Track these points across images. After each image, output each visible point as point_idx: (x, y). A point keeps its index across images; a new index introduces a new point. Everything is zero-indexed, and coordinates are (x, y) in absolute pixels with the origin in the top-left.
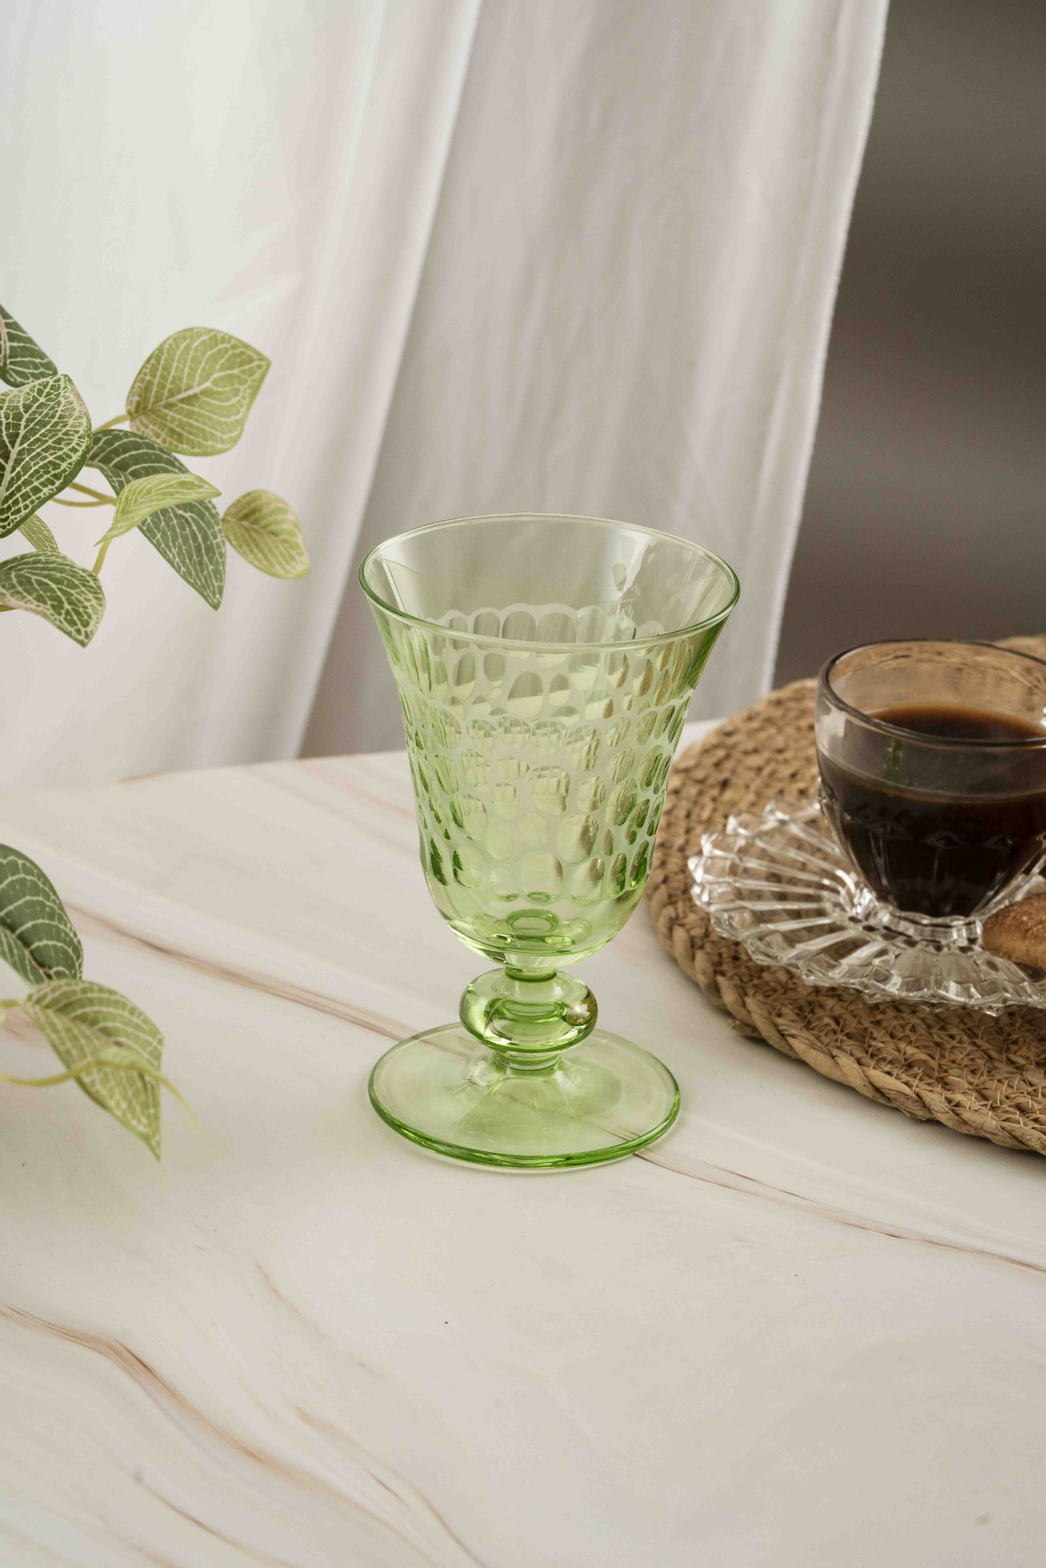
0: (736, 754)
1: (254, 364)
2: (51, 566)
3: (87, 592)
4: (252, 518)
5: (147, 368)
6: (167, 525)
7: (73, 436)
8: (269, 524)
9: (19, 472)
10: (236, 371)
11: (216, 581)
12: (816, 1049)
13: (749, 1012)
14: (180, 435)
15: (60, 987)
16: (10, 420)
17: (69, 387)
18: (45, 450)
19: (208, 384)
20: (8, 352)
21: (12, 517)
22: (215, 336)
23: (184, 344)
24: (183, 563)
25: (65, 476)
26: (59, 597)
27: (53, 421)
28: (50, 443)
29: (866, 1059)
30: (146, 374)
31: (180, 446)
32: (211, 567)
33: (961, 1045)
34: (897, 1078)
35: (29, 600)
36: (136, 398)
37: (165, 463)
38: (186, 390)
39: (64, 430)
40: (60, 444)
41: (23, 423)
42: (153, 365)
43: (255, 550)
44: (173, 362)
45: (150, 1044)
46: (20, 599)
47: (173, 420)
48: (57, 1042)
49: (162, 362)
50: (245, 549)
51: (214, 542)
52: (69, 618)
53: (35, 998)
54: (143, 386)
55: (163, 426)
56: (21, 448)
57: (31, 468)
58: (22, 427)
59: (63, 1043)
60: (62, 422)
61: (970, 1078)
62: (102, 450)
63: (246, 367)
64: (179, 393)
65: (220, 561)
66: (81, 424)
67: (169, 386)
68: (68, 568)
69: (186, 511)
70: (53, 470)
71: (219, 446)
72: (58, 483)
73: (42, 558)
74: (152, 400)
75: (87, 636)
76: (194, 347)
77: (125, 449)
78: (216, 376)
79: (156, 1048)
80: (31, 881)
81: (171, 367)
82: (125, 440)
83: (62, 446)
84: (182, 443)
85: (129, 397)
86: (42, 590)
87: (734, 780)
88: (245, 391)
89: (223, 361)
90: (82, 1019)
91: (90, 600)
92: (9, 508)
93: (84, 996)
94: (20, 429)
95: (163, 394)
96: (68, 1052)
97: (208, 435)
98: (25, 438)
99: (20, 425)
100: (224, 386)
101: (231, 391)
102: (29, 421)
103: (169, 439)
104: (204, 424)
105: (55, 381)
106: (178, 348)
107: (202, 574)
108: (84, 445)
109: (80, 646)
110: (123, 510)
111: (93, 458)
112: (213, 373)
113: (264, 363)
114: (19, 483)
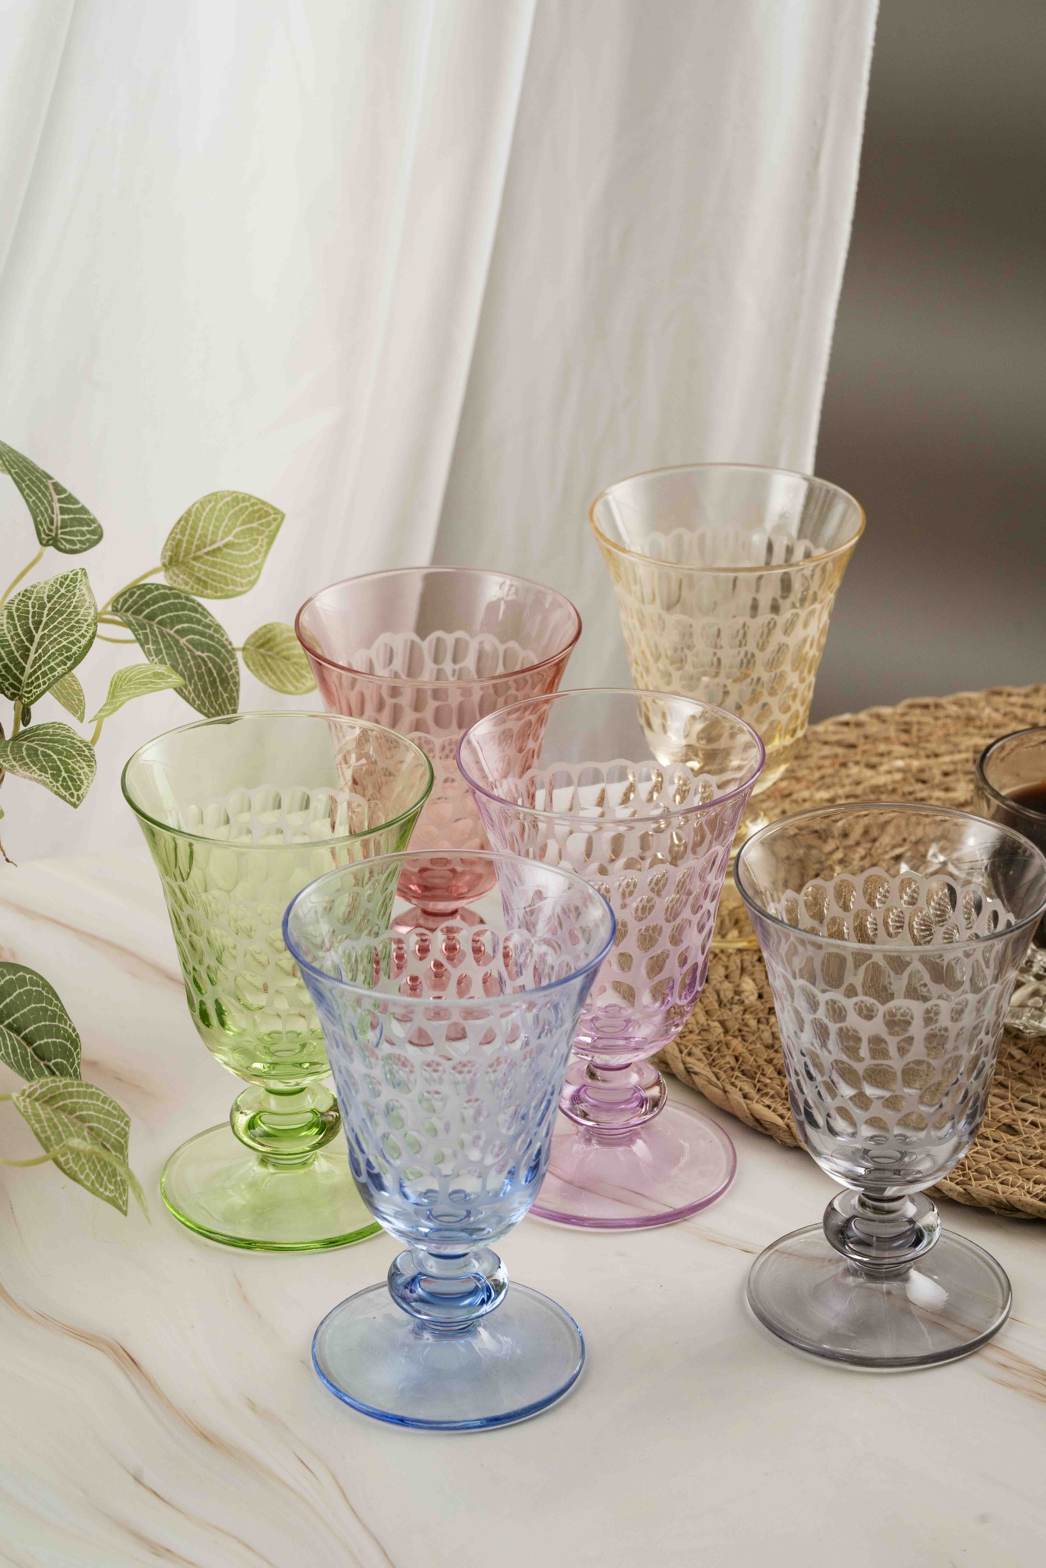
1: (270, 518)
2: (56, 738)
3: (82, 761)
4: (267, 646)
5: (177, 528)
6: (185, 666)
7: (83, 623)
8: (282, 650)
9: (41, 653)
10: (255, 525)
11: (231, 705)
14: (205, 582)
15: (47, 1083)
16: (36, 609)
17: (84, 580)
18: (61, 636)
19: (230, 538)
20: (59, 524)
21: (34, 691)
22: (237, 497)
23: (210, 506)
24: (198, 697)
25: (75, 659)
26: (58, 766)
27: (69, 611)
28: (64, 630)
30: (176, 534)
31: (205, 592)
32: (225, 695)
35: (34, 770)
36: (169, 553)
37: (189, 610)
38: (211, 544)
39: (76, 619)
40: (73, 631)
41: (46, 612)
42: (183, 526)
43: (270, 673)
44: (199, 522)
45: (118, 1126)
46: (28, 769)
47: (200, 569)
48: (39, 1130)
49: (190, 523)
50: (261, 672)
51: (229, 674)
52: (64, 784)
53: (27, 1093)
54: (174, 543)
55: (191, 575)
56: (43, 633)
57: (49, 651)
58: (45, 615)
59: (44, 1132)
60: (75, 612)
62: (135, 602)
63: (264, 520)
64: (205, 547)
65: (234, 688)
66: (89, 613)
67: (195, 543)
68: (70, 740)
69: (203, 652)
70: (66, 652)
72: (69, 664)
73: (50, 730)
74: (182, 554)
75: (79, 799)
76: (218, 507)
77: (155, 601)
78: (238, 529)
79: (123, 1129)
80: (37, 991)
81: (198, 526)
82: (156, 593)
84: (207, 589)
85: (163, 552)
86: (45, 760)
88: (262, 540)
89: (244, 516)
90: (63, 1109)
91: (83, 768)
92: (32, 683)
94: (43, 617)
95: (191, 549)
96: (48, 1138)
97: (229, 581)
98: (46, 625)
99: (43, 613)
100: (245, 538)
101: (251, 542)
102: (50, 610)
103: (196, 586)
104: (226, 572)
105: (74, 575)
106: (204, 510)
107: (216, 702)
108: (91, 632)
109: (72, 808)
110: (113, 693)
111: (127, 611)
112: (234, 528)
113: (279, 517)
114: (41, 662)
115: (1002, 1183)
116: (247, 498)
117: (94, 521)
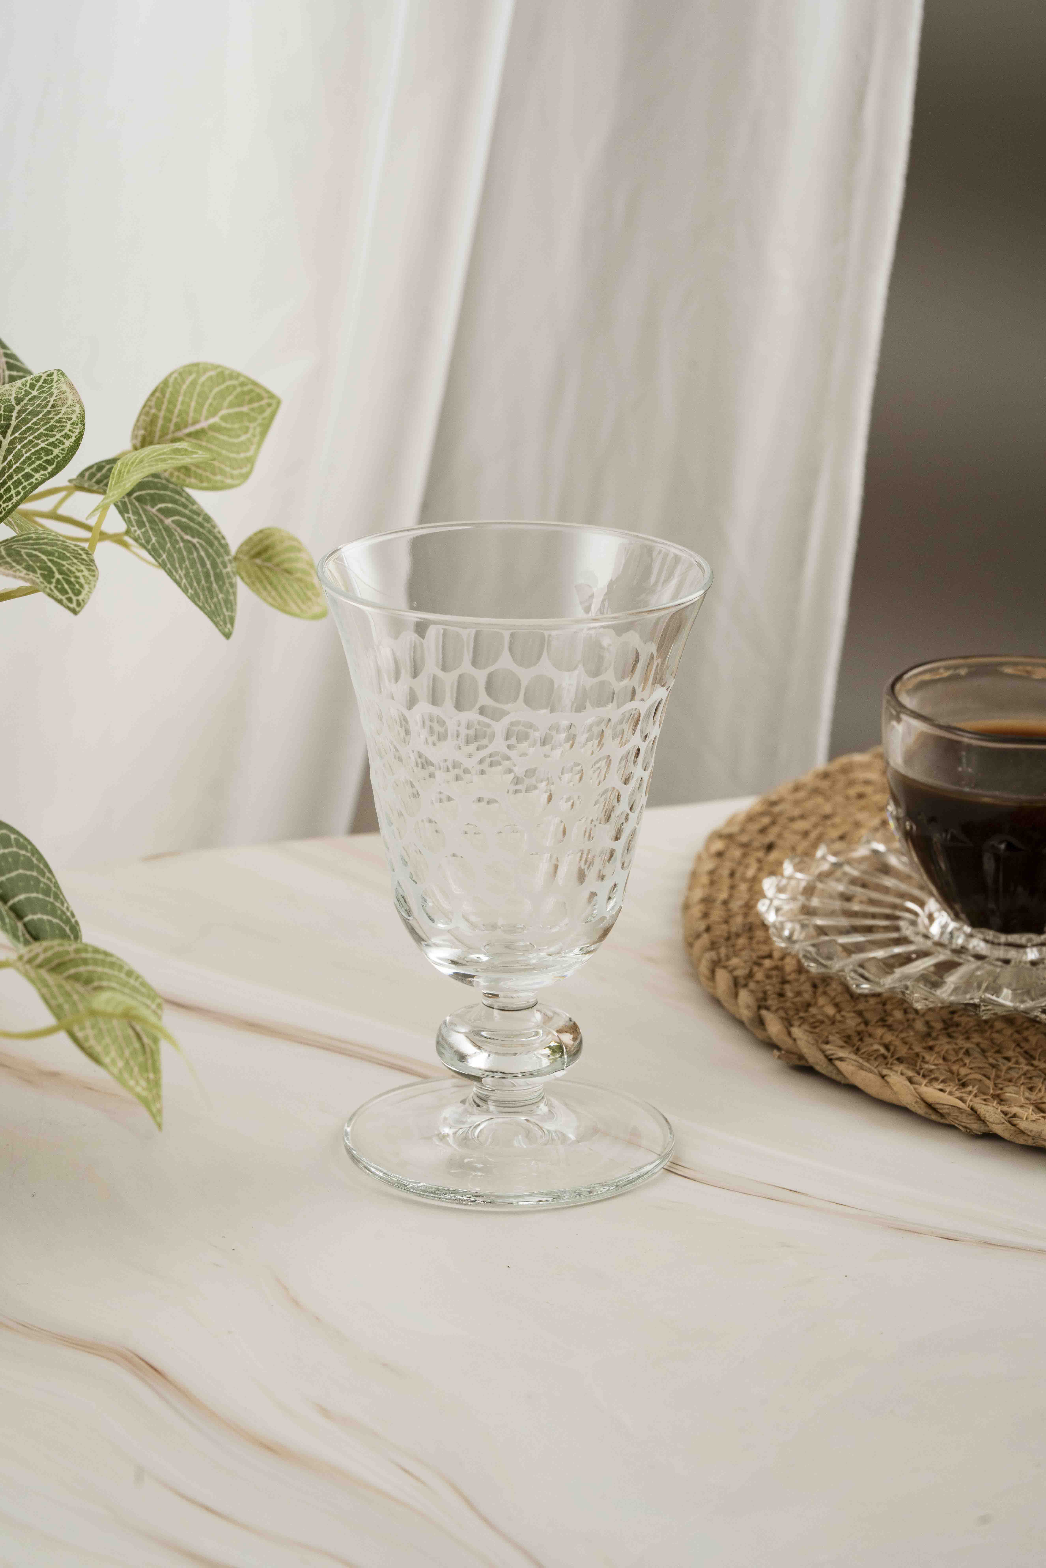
0: (782, 821)
1: (264, 402)
2: (41, 541)
3: (79, 564)
4: (264, 556)
5: (151, 401)
6: (174, 547)
7: (66, 422)
8: (283, 562)
9: (11, 461)
10: (245, 409)
11: (227, 610)
12: (866, 1070)
13: (795, 1040)
15: (52, 947)
17: (62, 379)
18: (38, 437)
19: (216, 420)
21: (4, 505)
22: (222, 372)
23: (190, 379)
24: (191, 585)
25: (58, 462)
26: (49, 567)
27: (45, 410)
28: (42, 430)
29: (918, 1078)
30: (150, 407)
31: (188, 480)
32: (221, 596)
33: (1017, 1066)
34: (951, 1093)
35: (18, 570)
36: (141, 432)
37: (172, 492)
38: (193, 424)
39: (57, 418)
40: (53, 431)
41: (15, 414)
42: (158, 398)
43: (269, 587)
44: (179, 395)
45: (149, 1005)
46: (9, 568)
48: (48, 996)
49: (168, 395)
50: (258, 585)
51: (224, 571)
52: (59, 586)
53: (26, 958)
54: (148, 419)
56: (13, 437)
57: (23, 455)
58: (14, 418)
59: (55, 998)
60: (55, 411)
61: (1027, 1094)
63: (256, 405)
64: (186, 426)
65: (231, 590)
66: (73, 411)
68: (60, 542)
69: (193, 537)
70: (45, 456)
71: (229, 481)
72: (50, 469)
73: (34, 536)
76: (200, 382)
78: (224, 412)
79: (155, 1010)
80: (24, 856)
81: (177, 400)
83: (54, 433)
84: (189, 476)
85: (134, 430)
86: (31, 560)
87: (780, 843)
88: (255, 428)
89: (231, 397)
90: (76, 978)
91: (82, 571)
92: (1, 496)
93: (78, 956)
94: (11, 420)
95: (168, 428)
96: (60, 1006)
97: (217, 471)
98: (17, 428)
99: (11, 416)
100: (233, 423)
101: (240, 428)
102: (21, 412)
104: (213, 458)
105: (48, 376)
106: (184, 382)
107: (211, 600)
108: (77, 431)
109: (72, 612)
112: (221, 409)
113: (274, 402)
114: (11, 471)
116: (234, 375)
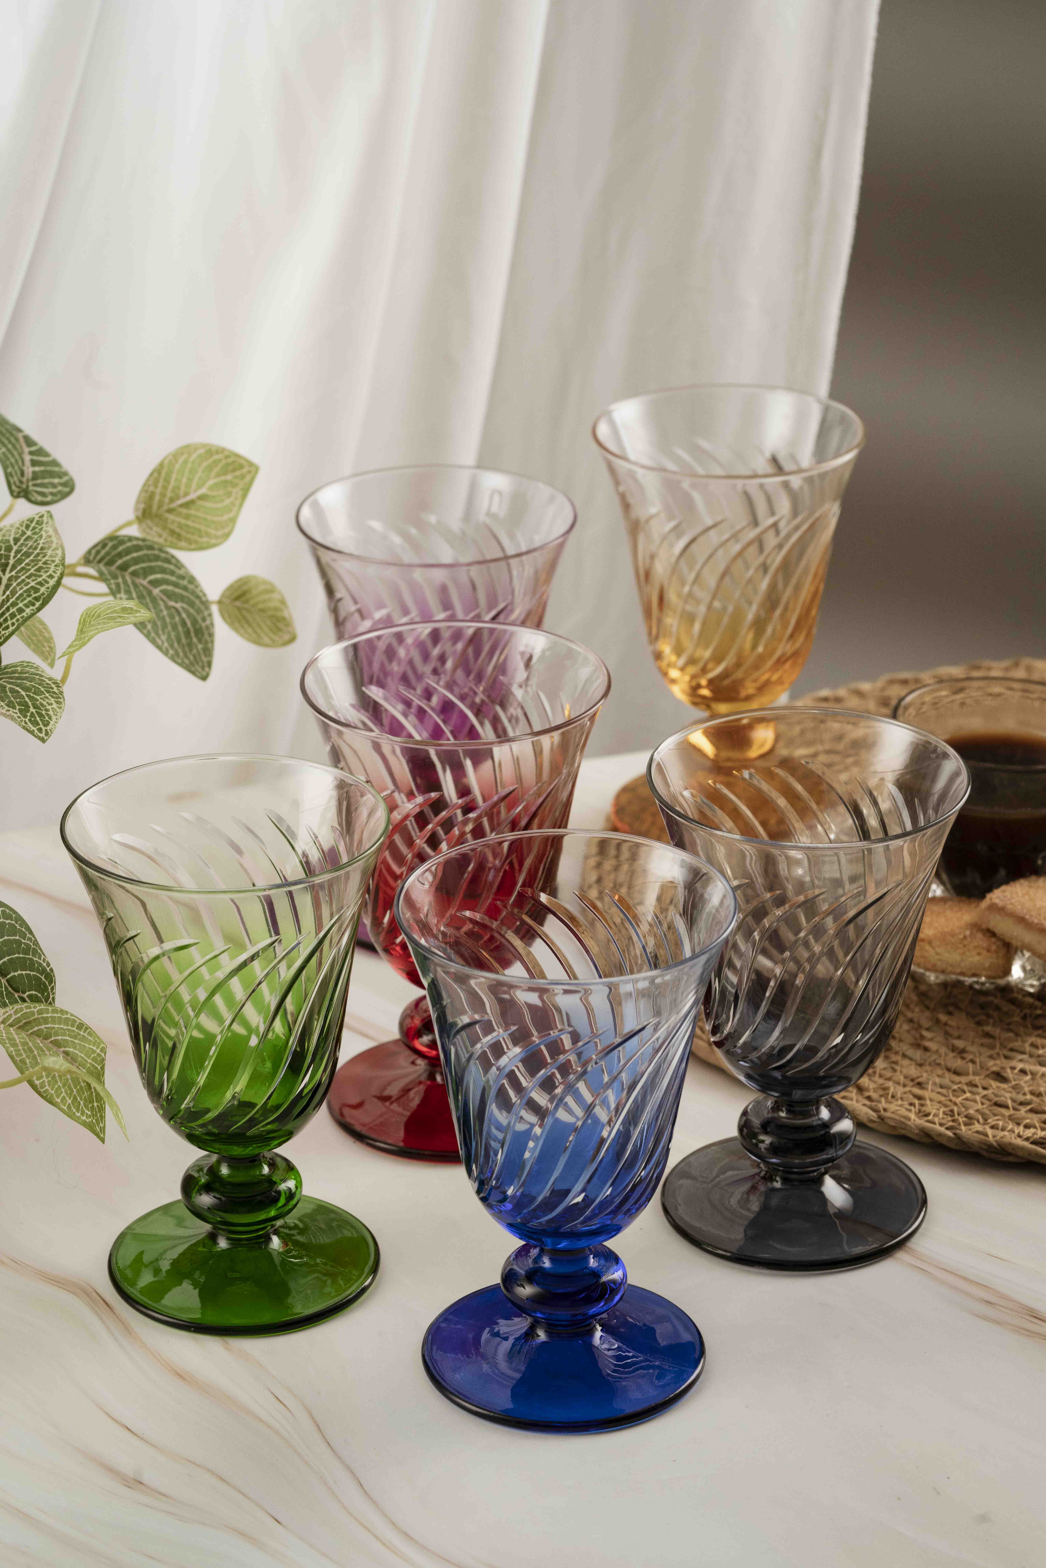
1: (245, 470)
2: (24, 675)
3: (50, 697)
4: (243, 599)
5: (150, 480)
7: (52, 563)
8: (257, 603)
9: (9, 595)
10: (229, 477)
11: (205, 659)
14: (178, 534)
16: (2, 552)
18: (29, 577)
19: (204, 491)
20: (30, 476)
21: (3, 632)
22: (210, 450)
23: (183, 458)
24: (172, 646)
25: (43, 599)
26: (26, 702)
27: (36, 552)
28: (32, 571)
30: (149, 486)
31: (179, 544)
32: (200, 646)
35: (2, 706)
36: (142, 506)
37: (162, 561)
38: (184, 496)
39: (44, 560)
40: (40, 572)
41: (12, 554)
42: (155, 478)
43: (246, 626)
44: (172, 474)
45: (94, 1052)
47: (173, 522)
49: (163, 475)
50: (237, 625)
52: (33, 719)
54: (147, 495)
55: (165, 528)
56: (11, 575)
57: (17, 592)
58: (12, 558)
60: (42, 553)
62: (108, 554)
63: (238, 473)
64: (178, 499)
65: (209, 639)
66: (57, 555)
67: (169, 494)
68: (38, 677)
69: (176, 602)
71: (213, 541)
72: (37, 604)
73: (19, 669)
74: (155, 507)
75: (47, 734)
76: (191, 459)
77: (128, 552)
78: (211, 482)
79: (99, 1055)
81: (171, 478)
82: (130, 544)
83: (42, 573)
84: (181, 541)
85: (136, 505)
86: (13, 696)
88: (237, 492)
89: (217, 469)
91: (52, 704)
92: (1, 624)
93: (40, 1016)
94: (9, 559)
95: (164, 502)
97: (203, 533)
98: (13, 567)
100: (218, 490)
101: (225, 494)
102: (17, 552)
103: (170, 539)
104: (200, 524)
105: (40, 517)
106: (177, 462)
107: (191, 653)
108: (59, 573)
109: (40, 742)
110: (82, 630)
111: (100, 561)
112: (208, 480)
113: (253, 469)
114: (9, 604)
115: (992, 1127)
116: (220, 450)
117: (66, 474)
